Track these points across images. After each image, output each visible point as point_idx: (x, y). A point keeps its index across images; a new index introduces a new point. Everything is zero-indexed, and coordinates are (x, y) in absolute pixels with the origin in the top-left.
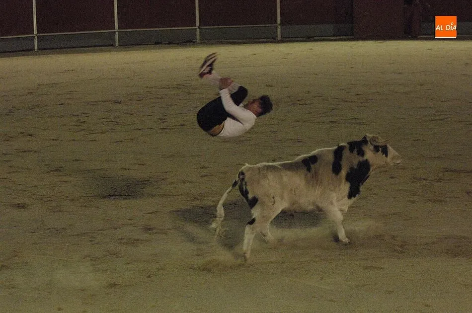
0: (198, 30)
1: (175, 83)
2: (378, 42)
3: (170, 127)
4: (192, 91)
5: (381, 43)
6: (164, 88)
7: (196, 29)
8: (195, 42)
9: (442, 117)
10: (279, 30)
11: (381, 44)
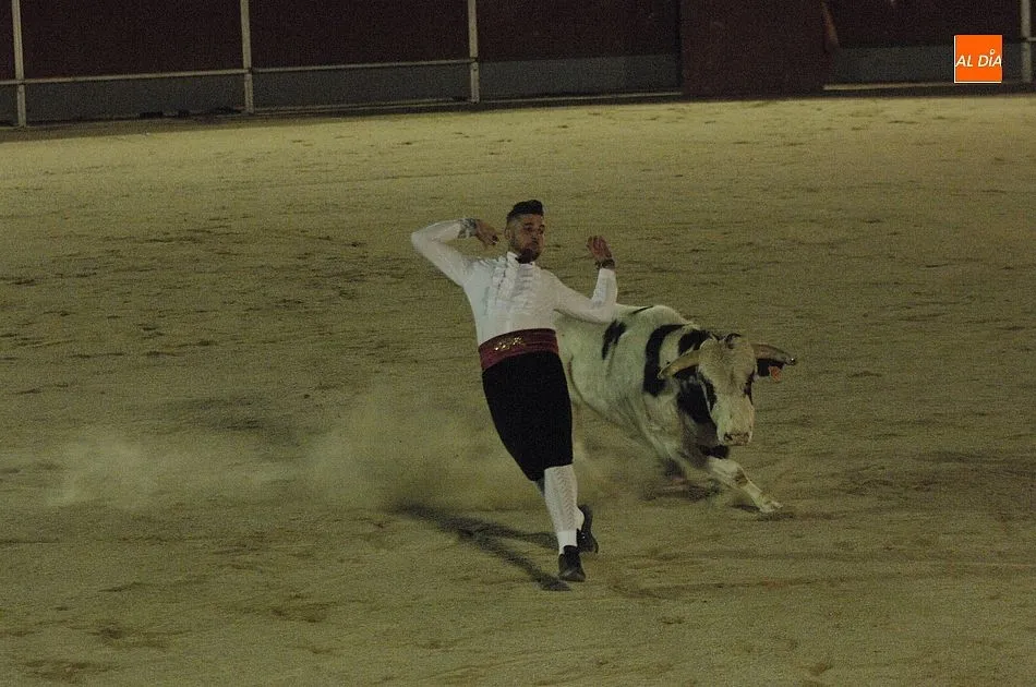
0: (249, 76)
1: (185, 226)
2: (751, 103)
3: (175, 350)
4: (235, 248)
5: (758, 105)
6: (155, 240)
7: (243, 74)
8: (239, 112)
9: (926, 310)
10: (474, 75)
11: (758, 110)
